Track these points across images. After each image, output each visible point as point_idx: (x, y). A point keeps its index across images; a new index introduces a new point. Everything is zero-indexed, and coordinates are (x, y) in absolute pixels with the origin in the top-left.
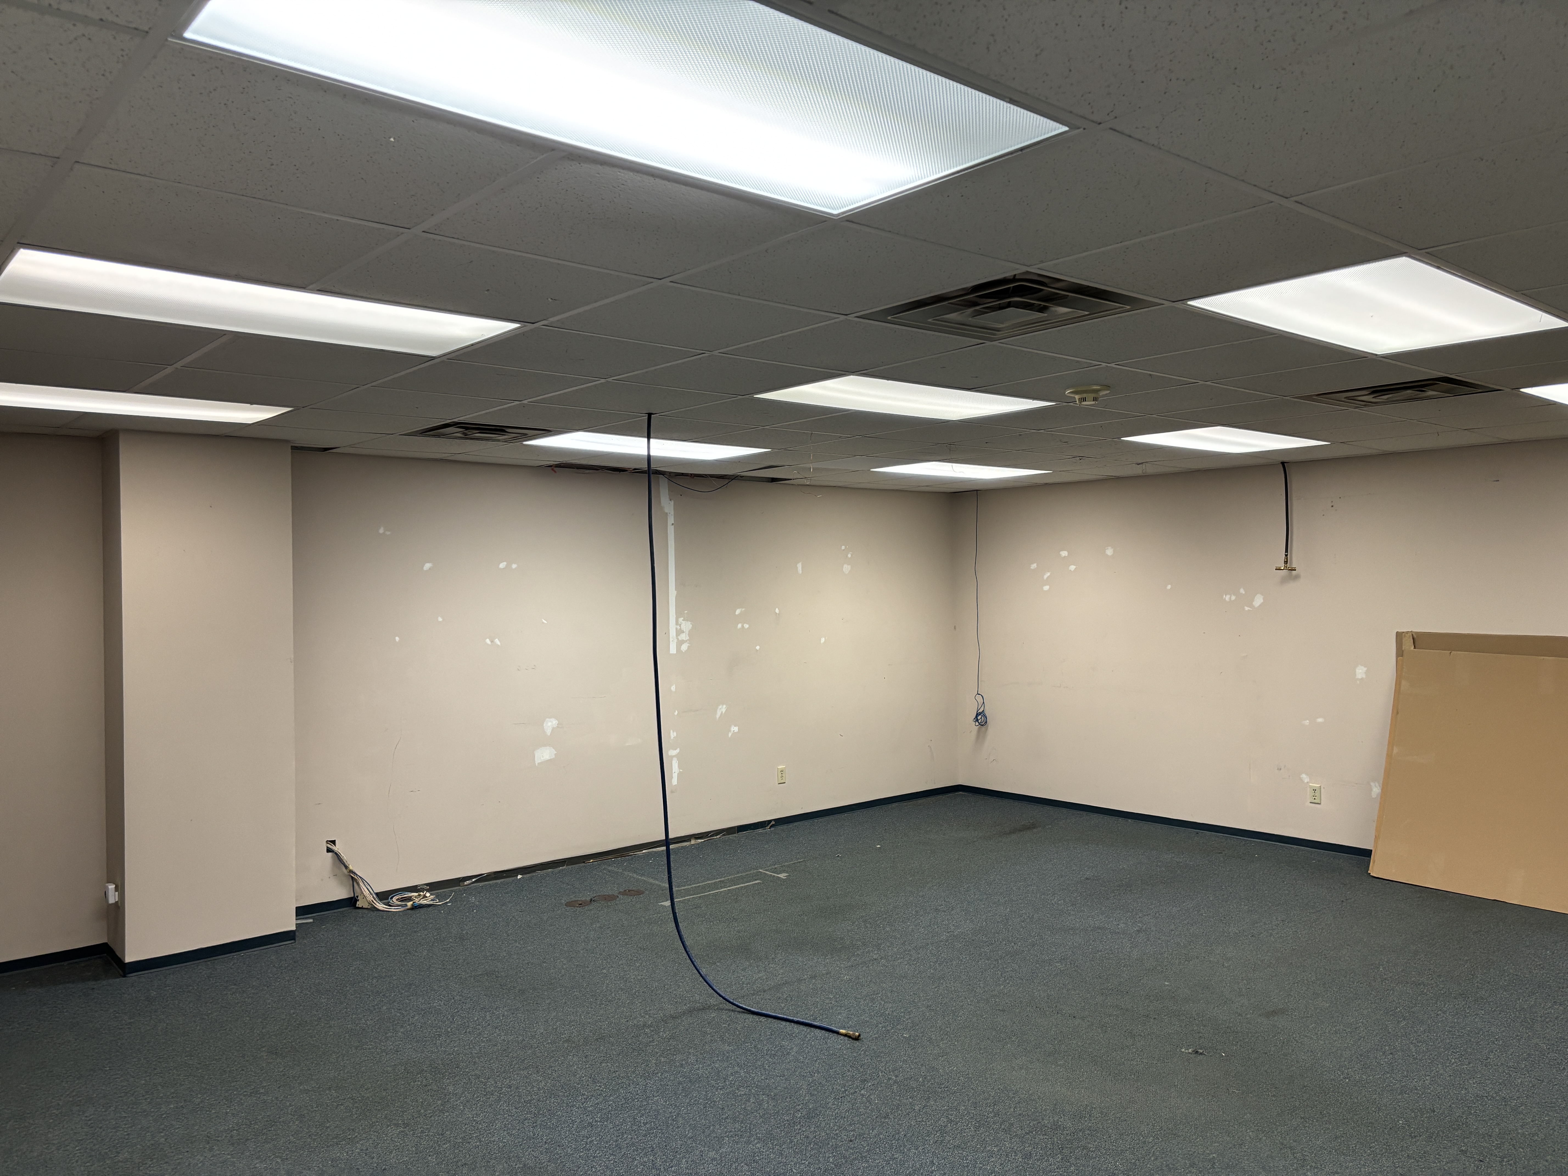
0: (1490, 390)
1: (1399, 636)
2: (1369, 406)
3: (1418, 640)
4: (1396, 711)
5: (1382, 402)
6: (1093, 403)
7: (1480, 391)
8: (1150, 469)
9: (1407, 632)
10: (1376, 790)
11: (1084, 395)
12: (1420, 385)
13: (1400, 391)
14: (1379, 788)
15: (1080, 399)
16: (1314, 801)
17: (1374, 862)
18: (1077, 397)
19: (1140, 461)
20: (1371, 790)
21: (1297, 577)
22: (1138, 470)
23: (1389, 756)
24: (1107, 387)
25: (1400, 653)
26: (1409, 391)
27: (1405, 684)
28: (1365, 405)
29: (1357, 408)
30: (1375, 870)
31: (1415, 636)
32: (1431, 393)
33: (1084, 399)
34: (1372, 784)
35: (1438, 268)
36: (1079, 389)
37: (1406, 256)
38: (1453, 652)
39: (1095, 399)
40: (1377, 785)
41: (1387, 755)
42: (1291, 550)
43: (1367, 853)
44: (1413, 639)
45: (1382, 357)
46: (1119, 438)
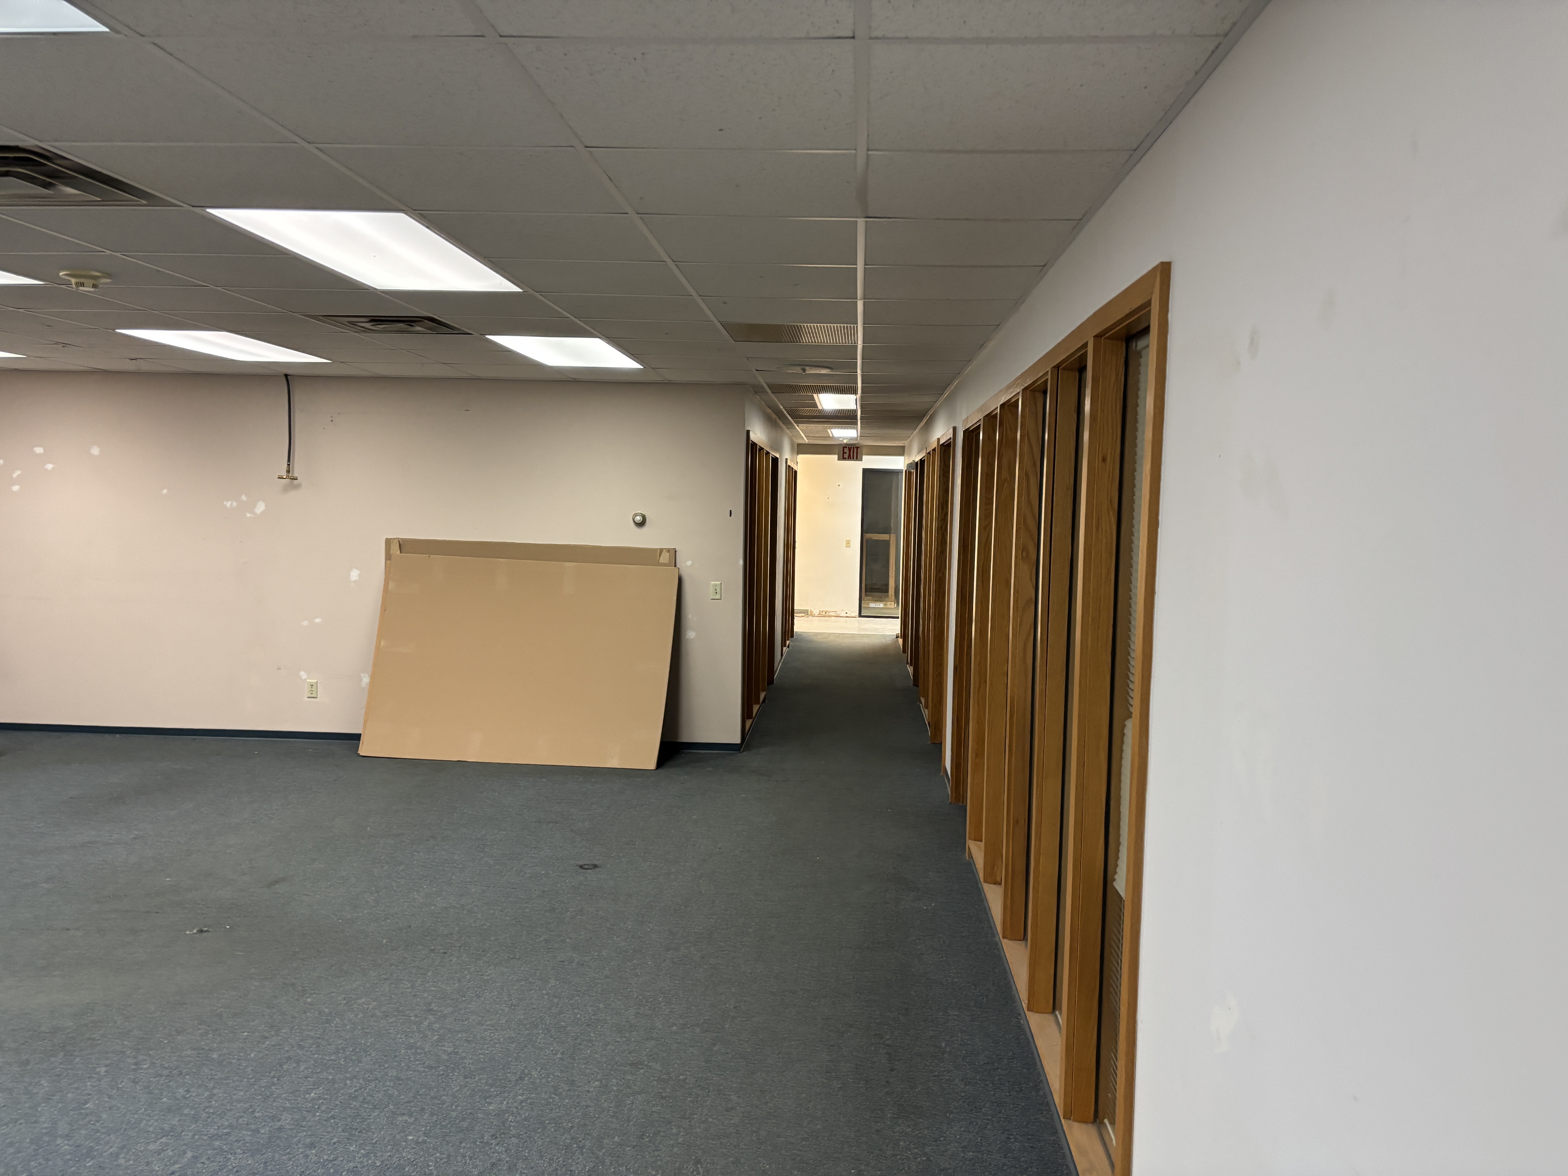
0: (464, 332)
1: (388, 542)
2: (368, 332)
3: (404, 545)
4: (384, 609)
5: (380, 331)
6: (92, 289)
7: (456, 332)
8: (145, 367)
9: (394, 539)
10: (366, 680)
11: (82, 280)
12: (411, 321)
13: (393, 323)
14: (368, 678)
15: (77, 284)
16: (312, 696)
17: (363, 744)
18: (73, 281)
19: (134, 356)
20: (361, 680)
21: (298, 486)
22: (130, 366)
23: (378, 648)
24: (108, 275)
25: (388, 557)
26: (402, 325)
27: (391, 586)
28: (364, 331)
29: (356, 332)
30: (363, 750)
31: (401, 543)
32: (418, 328)
33: (82, 285)
34: (362, 675)
35: (427, 227)
36: (76, 272)
37: (404, 213)
38: (432, 556)
39: (94, 286)
40: (367, 675)
41: (376, 647)
42: (293, 460)
43: (357, 737)
44: (400, 545)
45: (381, 292)
46: (114, 330)
